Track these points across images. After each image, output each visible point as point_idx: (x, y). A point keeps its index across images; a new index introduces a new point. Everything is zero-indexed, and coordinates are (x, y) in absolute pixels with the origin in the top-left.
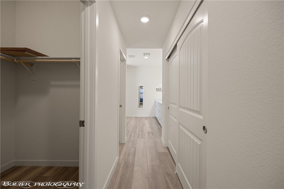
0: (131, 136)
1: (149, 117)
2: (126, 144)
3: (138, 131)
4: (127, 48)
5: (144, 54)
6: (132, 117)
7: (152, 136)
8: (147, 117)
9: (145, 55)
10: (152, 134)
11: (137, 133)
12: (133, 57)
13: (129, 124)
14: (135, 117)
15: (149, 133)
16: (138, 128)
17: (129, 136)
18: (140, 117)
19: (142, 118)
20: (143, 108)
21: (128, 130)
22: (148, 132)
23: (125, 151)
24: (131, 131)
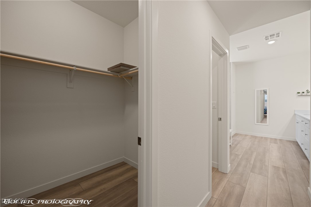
0: (239, 165)
1: (280, 140)
2: (228, 174)
3: (253, 159)
4: (230, 35)
5: (266, 37)
6: (246, 135)
7: (284, 177)
8: (276, 139)
9: (268, 39)
10: (285, 172)
11: (252, 162)
12: (246, 48)
13: (239, 145)
14: (252, 136)
15: (276, 168)
16: (255, 154)
17: (236, 164)
18: (262, 138)
19: (266, 139)
20: (266, 123)
21: (237, 153)
22: (274, 167)
23: (223, 186)
24: (240, 157)
